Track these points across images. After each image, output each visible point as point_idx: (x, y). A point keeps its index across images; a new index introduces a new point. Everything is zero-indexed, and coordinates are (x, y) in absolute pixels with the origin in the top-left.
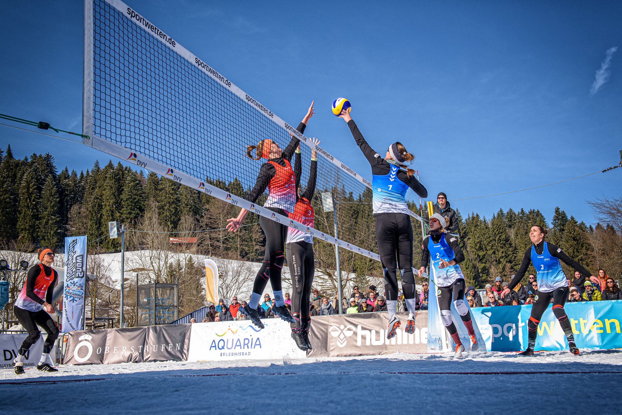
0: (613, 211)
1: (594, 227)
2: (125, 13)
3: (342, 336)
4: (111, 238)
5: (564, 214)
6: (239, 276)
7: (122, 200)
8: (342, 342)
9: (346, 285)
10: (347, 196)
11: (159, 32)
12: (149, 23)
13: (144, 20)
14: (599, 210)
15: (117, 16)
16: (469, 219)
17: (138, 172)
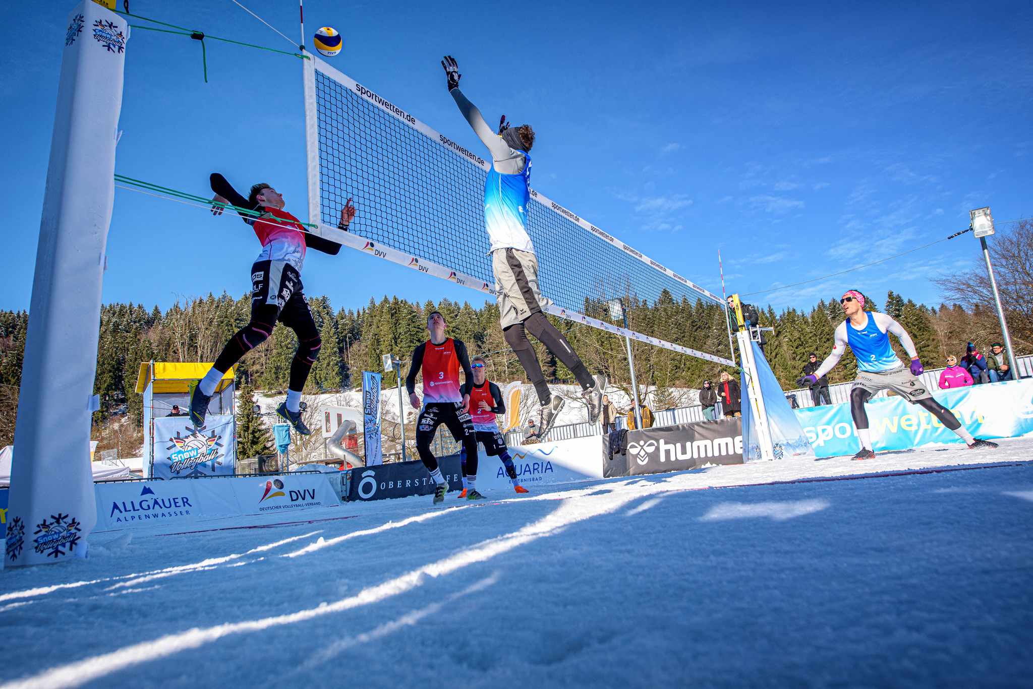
0: (962, 287)
1: (937, 308)
2: (354, 90)
3: (642, 453)
4: (386, 371)
5: (900, 297)
6: (527, 399)
7: (400, 334)
8: (642, 459)
9: (645, 399)
10: (641, 304)
11: (395, 109)
12: (383, 99)
13: (376, 96)
14: (944, 287)
15: (344, 93)
16: (784, 314)
17: (415, 304)
